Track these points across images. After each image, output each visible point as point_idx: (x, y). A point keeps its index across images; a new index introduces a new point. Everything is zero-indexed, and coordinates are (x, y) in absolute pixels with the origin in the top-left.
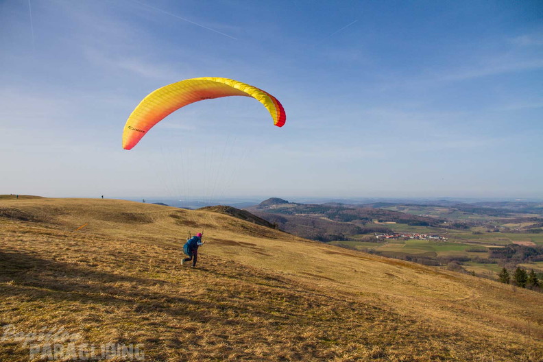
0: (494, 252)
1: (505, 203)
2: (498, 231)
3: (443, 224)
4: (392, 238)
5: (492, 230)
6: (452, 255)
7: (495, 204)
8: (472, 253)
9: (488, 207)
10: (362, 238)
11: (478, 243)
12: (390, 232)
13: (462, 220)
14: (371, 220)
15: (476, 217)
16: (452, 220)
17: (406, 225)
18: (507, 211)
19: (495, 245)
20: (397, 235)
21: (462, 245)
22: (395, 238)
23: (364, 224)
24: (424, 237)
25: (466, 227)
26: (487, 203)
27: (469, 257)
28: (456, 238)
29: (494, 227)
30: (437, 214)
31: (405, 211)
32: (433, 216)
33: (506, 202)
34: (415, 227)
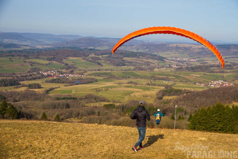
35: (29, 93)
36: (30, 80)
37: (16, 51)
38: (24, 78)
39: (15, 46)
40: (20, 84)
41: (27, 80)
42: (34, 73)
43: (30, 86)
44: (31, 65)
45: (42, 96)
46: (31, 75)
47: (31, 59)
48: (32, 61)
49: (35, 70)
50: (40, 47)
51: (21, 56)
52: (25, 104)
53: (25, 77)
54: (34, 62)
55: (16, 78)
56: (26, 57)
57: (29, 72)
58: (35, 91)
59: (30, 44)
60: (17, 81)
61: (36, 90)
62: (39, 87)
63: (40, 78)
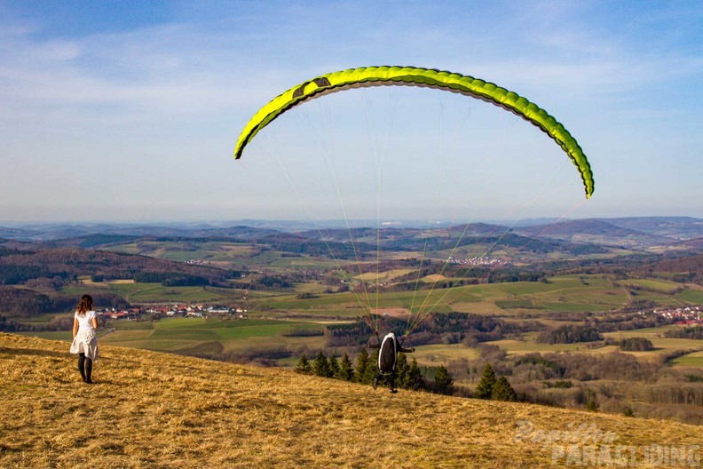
0: (335, 334)
1: (361, 231)
2: (346, 289)
3: (239, 281)
4: (126, 316)
5: (335, 288)
6: (254, 345)
7: (344, 233)
8: (295, 340)
9: (332, 239)
10: (53, 322)
11: (307, 317)
12: (121, 304)
13: (278, 270)
14: (75, 278)
15: (305, 263)
16: (259, 270)
17: (156, 287)
18: (365, 246)
19: (339, 319)
20: (136, 310)
21: (274, 323)
22: (132, 316)
23: (57, 287)
24: (196, 310)
25: (286, 285)
26: (329, 232)
27: (288, 348)
28: (264, 308)
29: (339, 281)
30: (228, 259)
31: (156, 254)
32: (219, 264)
33: (365, 229)
34: (176, 289)
35: (620, 361)
36: (629, 329)
37: (597, 261)
38: (614, 324)
39: (598, 249)
40: (602, 339)
41: (620, 329)
42: (640, 313)
43: (625, 344)
44: (633, 294)
45: (652, 370)
46: (629, 319)
47: (633, 278)
48: (634, 285)
49: (641, 305)
50: (658, 250)
51: (608, 272)
52: (606, 385)
53: (616, 321)
54: (638, 285)
55: (593, 324)
56: (621, 274)
57: (627, 310)
58: (635, 358)
59: (633, 243)
60: (595, 330)
61: (637, 354)
62: (647, 346)
63: (652, 326)
